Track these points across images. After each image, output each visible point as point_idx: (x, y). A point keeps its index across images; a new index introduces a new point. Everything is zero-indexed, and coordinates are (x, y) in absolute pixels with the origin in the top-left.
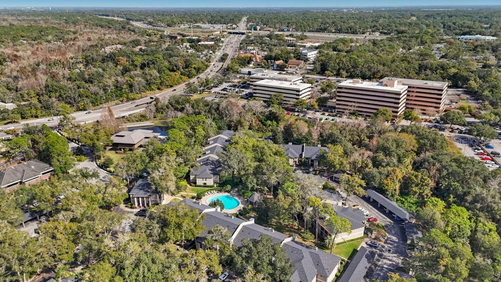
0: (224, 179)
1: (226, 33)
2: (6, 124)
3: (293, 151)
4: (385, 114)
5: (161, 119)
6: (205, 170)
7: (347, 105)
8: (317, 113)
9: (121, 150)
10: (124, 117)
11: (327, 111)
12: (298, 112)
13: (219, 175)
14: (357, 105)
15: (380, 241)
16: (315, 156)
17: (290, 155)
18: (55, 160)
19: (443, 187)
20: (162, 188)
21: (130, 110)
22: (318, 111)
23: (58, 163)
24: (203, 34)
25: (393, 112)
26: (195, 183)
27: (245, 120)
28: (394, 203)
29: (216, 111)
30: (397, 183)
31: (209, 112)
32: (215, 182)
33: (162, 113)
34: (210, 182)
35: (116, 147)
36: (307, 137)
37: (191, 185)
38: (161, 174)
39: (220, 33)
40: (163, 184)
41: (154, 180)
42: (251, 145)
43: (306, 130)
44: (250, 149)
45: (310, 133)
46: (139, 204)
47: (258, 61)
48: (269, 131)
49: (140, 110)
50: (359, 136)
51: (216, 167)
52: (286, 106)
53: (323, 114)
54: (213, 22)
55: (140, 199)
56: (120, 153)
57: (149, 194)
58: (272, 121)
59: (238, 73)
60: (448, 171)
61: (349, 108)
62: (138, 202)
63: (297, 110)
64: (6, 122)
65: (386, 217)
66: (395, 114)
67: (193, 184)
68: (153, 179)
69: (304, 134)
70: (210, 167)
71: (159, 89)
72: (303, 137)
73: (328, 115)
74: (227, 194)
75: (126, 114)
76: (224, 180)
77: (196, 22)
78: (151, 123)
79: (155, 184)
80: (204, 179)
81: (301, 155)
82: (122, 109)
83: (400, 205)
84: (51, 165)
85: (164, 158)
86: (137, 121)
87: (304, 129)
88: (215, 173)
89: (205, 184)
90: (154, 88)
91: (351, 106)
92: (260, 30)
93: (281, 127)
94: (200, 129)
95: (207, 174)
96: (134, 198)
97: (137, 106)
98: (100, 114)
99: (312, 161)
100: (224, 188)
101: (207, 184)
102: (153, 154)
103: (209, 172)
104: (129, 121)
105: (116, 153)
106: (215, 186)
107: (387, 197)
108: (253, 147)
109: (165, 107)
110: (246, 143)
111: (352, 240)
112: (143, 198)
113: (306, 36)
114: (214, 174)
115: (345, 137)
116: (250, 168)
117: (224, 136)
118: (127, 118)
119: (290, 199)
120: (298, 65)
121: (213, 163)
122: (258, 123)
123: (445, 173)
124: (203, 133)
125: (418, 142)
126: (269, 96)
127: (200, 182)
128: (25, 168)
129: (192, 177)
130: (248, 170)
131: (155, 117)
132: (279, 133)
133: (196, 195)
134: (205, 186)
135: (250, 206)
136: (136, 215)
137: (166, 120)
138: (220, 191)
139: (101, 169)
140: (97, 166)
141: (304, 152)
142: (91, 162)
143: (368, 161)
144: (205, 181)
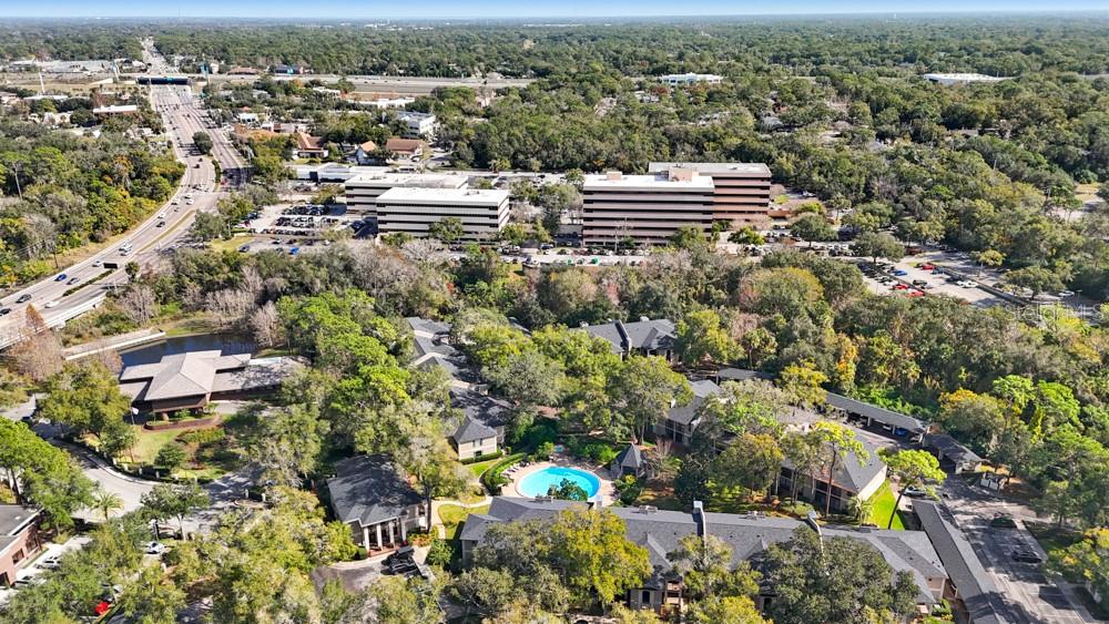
0: (522, 431)
1: (133, 82)
4: (694, 237)
6: (468, 421)
7: (611, 228)
9: (160, 419)
11: (566, 245)
12: (504, 254)
14: (632, 224)
24: (76, 86)
30: (853, 364)
32: (498, 444)
39: (115, 82)
43: (594, 289)
45: (602, 296)
47: (309, 146)
48: (491, 304)
51: (484, 409)
53: (563, 253)
54: (68, 55)
55: (379, 528)
56: (160, 428)
59: (290, 177)
61: (620, 233)
62: (372, 536)
63: (500, 250)
65: (876, 435)
69: (592, 299)
70: (471, 410)
71: (93, 239)
75: (60, 319)
76: (523, 433)
77: (16, 56)
78: (152, 333)
80: (477, 443)
81: (623, 344)
87: (589, 287)
89: (479, 453)
90: (81, 239)
91: (620, 228)
92: (220, 72)
96: (361, 530)
101: (484, 453)
104: (79, 336)
105: (147, 427)
106: (504, 452)
112: (385, 524)
113: (350, 84)
118: (68, 331)
120: (412, 150)
125: (822, 282)
126: (426, 227)
127: (467, 451)
133: (480, 484)
134: (479, 457)
135: (630, 479)
136: (388, 572)
137: (193, 319)
138: (524, 463)
139: (148, 479)
140: (125, 477)
141: (628, 339)
142: (94, 470)
143: (767, 333)
144: (478, 448)
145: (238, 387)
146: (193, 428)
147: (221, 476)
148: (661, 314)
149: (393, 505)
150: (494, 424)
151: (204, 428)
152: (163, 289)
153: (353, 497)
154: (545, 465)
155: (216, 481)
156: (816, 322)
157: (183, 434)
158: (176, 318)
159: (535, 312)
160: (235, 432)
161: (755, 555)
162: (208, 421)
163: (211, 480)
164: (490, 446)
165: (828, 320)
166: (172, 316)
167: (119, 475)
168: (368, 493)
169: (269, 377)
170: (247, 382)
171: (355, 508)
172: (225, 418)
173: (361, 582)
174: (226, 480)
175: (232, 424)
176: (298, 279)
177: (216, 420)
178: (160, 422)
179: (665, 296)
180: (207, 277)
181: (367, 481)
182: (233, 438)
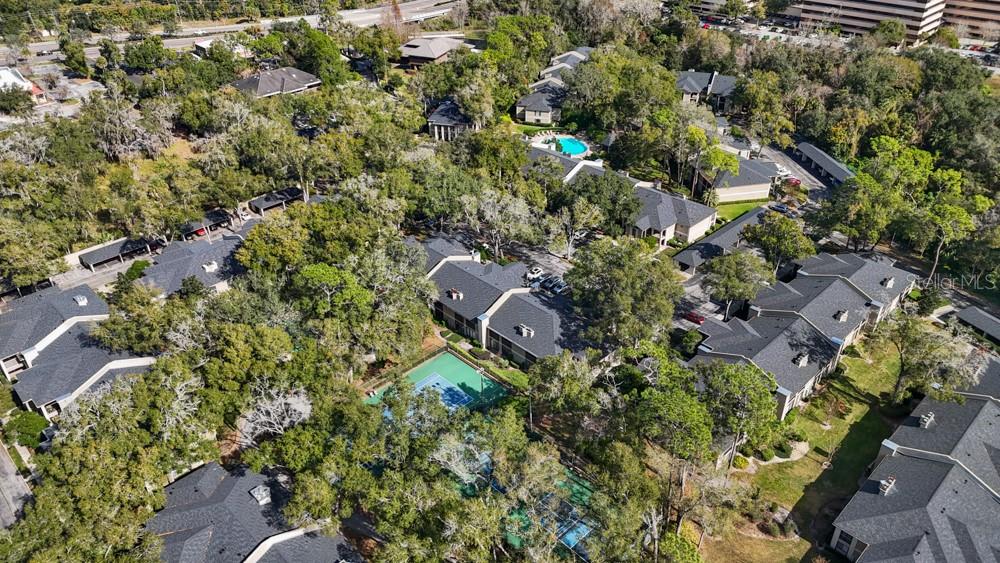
0: (569, 114)
2: (237, 23)
3: (693, 83)
4: (891, 31)
5: (478, 28)
6: (539, 100)
7: (821, 13)
8: (763, 28)
9: (413, 68)
10: (417, 22)
11: (782, 25)
12: (726, 24)
13: (560, 107)
14: (841, 12)
15: (793, 206)
16: (730, 91)
17: (685, 88)
18: (323, 68)
19: (934, 143)
20: (473, 111)
21: (426, 10)
22: (765, 25)
23: (327, 74)
25: (910, 27)
26: (523, 119)
27: (621, 31)
28: (843, 166)
29: (571, 14)
30: (855, 133)
31: (559, 14)
32: (554, 120)
33: (479, 19)
34: (546, 118)
35: (406, 63)
36: (724, 62)
37: (516, 122)
38: (473, 92)
40: (476, 105)
41: (463, 100)
42: (620, 65)
43: (727, 50)
44: (618, 73)
45: (731, 56)
46: (440, 137)
48: (662, 53)
49: (443, 11)
50: (822, 65)
51: (557, 99)
52: (706, 14)
53: (774, 30)
55: (443, 129)
56: (412, 73)
57: (454, 122)
58: (668, 35)
60: (950, 117)
61: (824, 18)
62: (440, 133)
63: (724, 21)
64: (239, 20)
65: (816, 180)
66: (913, 32)
67: (519, 120)
68: (462, 98)
69: (720, 57)
70: (547, 96)
72: (719, 63)
73: (782, 33)
74: (570, 137)
75: (421, 17)
78: (460, 33)
79: (464, 105)
80: (538, 113)
81: (706, 89)
82: (413, 9)
83: (851, 167)
84: (318, 76)
85: (479, 72)
86: (438, 30)
87: (723, 46)
88: (555, 104)
89: (538, 120)
91: (830, 14)
93: (684, 46)
94: (539, 36)
95: (543, 105)
96: (433, 126)
97: (439, 4)
98: (378, 15)
99: (723, 99)
100: (567, 127)
101: (542, 122)
102: (462, 67)
103: (546, 103)
104: (424, 28)
105: (407, 72)
106: (554, 125)
107: (830, 155)
108: (623, 69)
109: (484, 8)
110: (611, 61)
111: (748, 201)
112: (446, 127)
114: (554, 107)
115: (795, 65)
116: (609, 95)
117: (579, 55)
118: (422, 24)
119: (659, 132)
121: (553, 90)
122: (644, 38)
123: (945, 119)
124: (544, 45)
127: (530, 117)
128: (285, 77)
129: (519, 110)
130: (606, 97)
131: (467, 25)
132: (677, 53)
144: (538, 118)
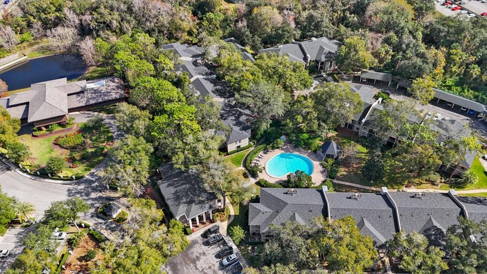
3: (294, 56)
16: (323, 56)
56: (42, 136)
76: (263, 132)
78: (20, 56)
80: (238, 142)
81: (305, 59)
99: (322, 63)
101: (242, 146)
105: (33, 136)
125: (414, 8)
133: (244, 169)
134: (239, 149)
135: (331, 161)
136: (207, 244)
137: (41, 45)
138: (266, 151)
139: (45, 178)
140: (29, 176)
141: (308, 55)
142: (9, 172)
143: (387, 47)
144: (238, 144)
145: (83, 104)
146: (63, 134)
147: (88, 172)
148: (321, 33)
149: (203, 202)
150: (245, 129)
151: (68, 133)
152: (18, 25)
153: (177, 198)
154: (278, 152)
155: (87, 177)
156: (414, 37)
157: (57, 140)
158: (31, 45)
159: (247, 36)
160: (89, 136)
161: (429, 229)
162: (71, 129)
163: (83, 177)
164: (245, 142)
165: (420, 35)
166: (28, 43)
167: (25, 174)
168: (187, 196)
169: (100, 96)
170: (88, 101)
171: (181, 207)
172: (80, 126)
173: (192, 253)
174: (92, 175)
175: (85, 130)
176: (102, 20)
177: (75, 128)
178: (41, 132)
179: (322, 21)
180: (43, 16)
181: (184, 186)
182: (88, 141)
